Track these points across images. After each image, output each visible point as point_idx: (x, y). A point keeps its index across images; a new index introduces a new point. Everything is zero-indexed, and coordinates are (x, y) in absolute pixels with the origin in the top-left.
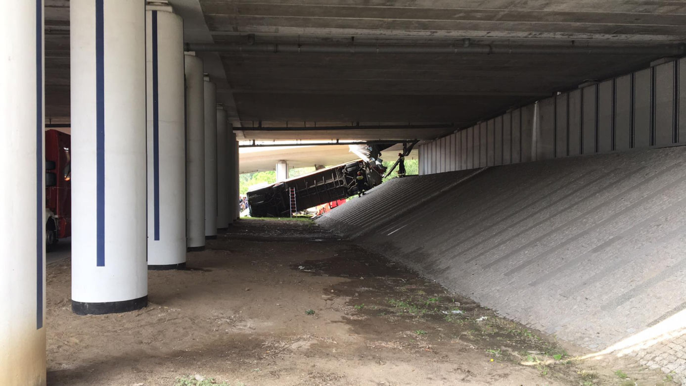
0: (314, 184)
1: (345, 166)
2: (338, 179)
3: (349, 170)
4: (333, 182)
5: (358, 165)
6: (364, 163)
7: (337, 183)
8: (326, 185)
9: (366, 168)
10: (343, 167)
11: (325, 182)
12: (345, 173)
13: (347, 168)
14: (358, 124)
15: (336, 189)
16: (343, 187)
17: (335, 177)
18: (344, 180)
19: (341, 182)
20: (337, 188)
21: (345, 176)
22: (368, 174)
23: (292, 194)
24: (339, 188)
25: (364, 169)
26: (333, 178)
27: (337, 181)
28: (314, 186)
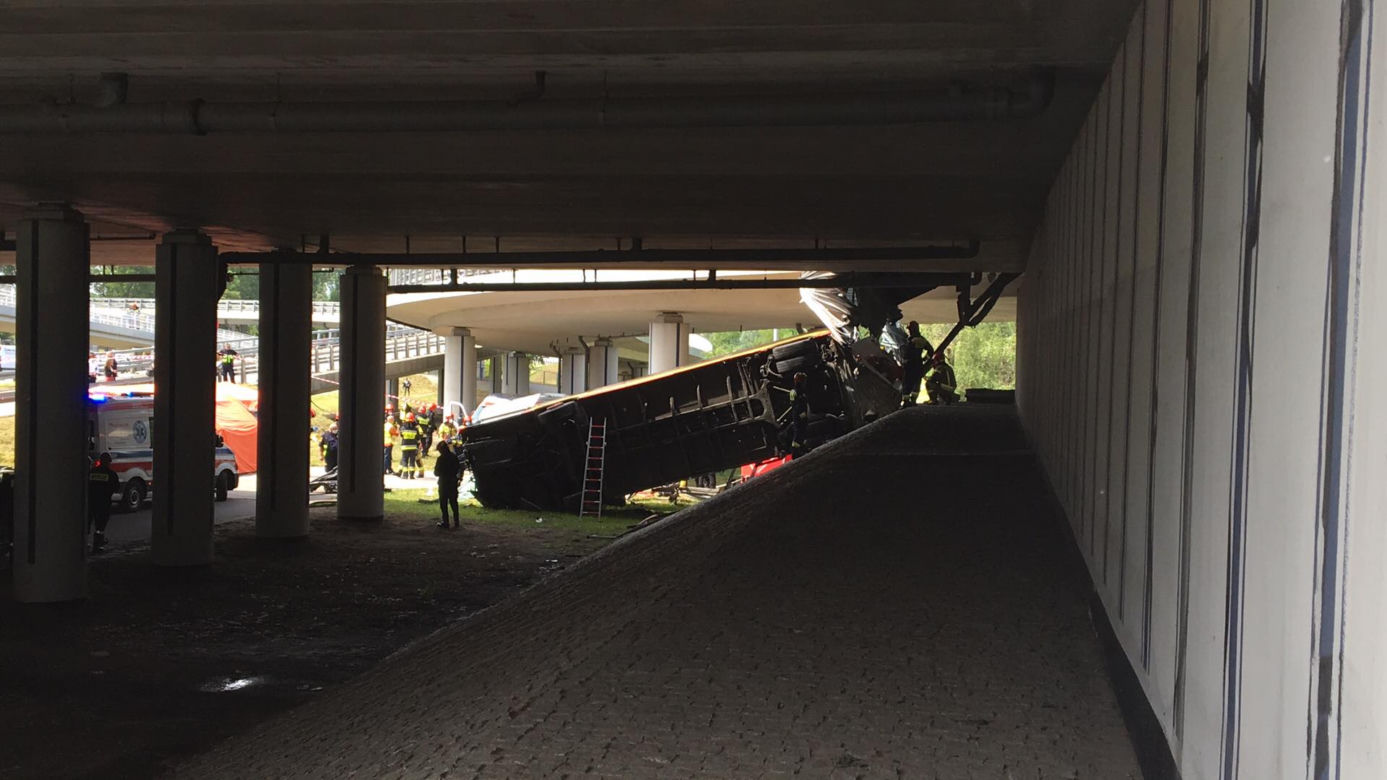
0: (668, 410)
1: (770, 351)
2: (744, 396)
3: (781, 366)
4: (729, 405)
5: (812, 353)
6: (832, 344)
7: (741, 408)
8: (709, 412)
9: (840, 362)
10: (763, 356)
11: (705, 403)
12: (770, 376)
13: (774, 361)
14: (638, 242)
15: (737, 427)
16: (762, 422)
17: (736, 391)
18: (763, 401)
19: (757, 406)
20: (744, 426)
21: (769, 387)
22: (847, 382)
23: (596, 440)
24: (751, 424)
25: (832, 365)
26: (730, 394)
27: (744, 402)
28: (670, 415)
